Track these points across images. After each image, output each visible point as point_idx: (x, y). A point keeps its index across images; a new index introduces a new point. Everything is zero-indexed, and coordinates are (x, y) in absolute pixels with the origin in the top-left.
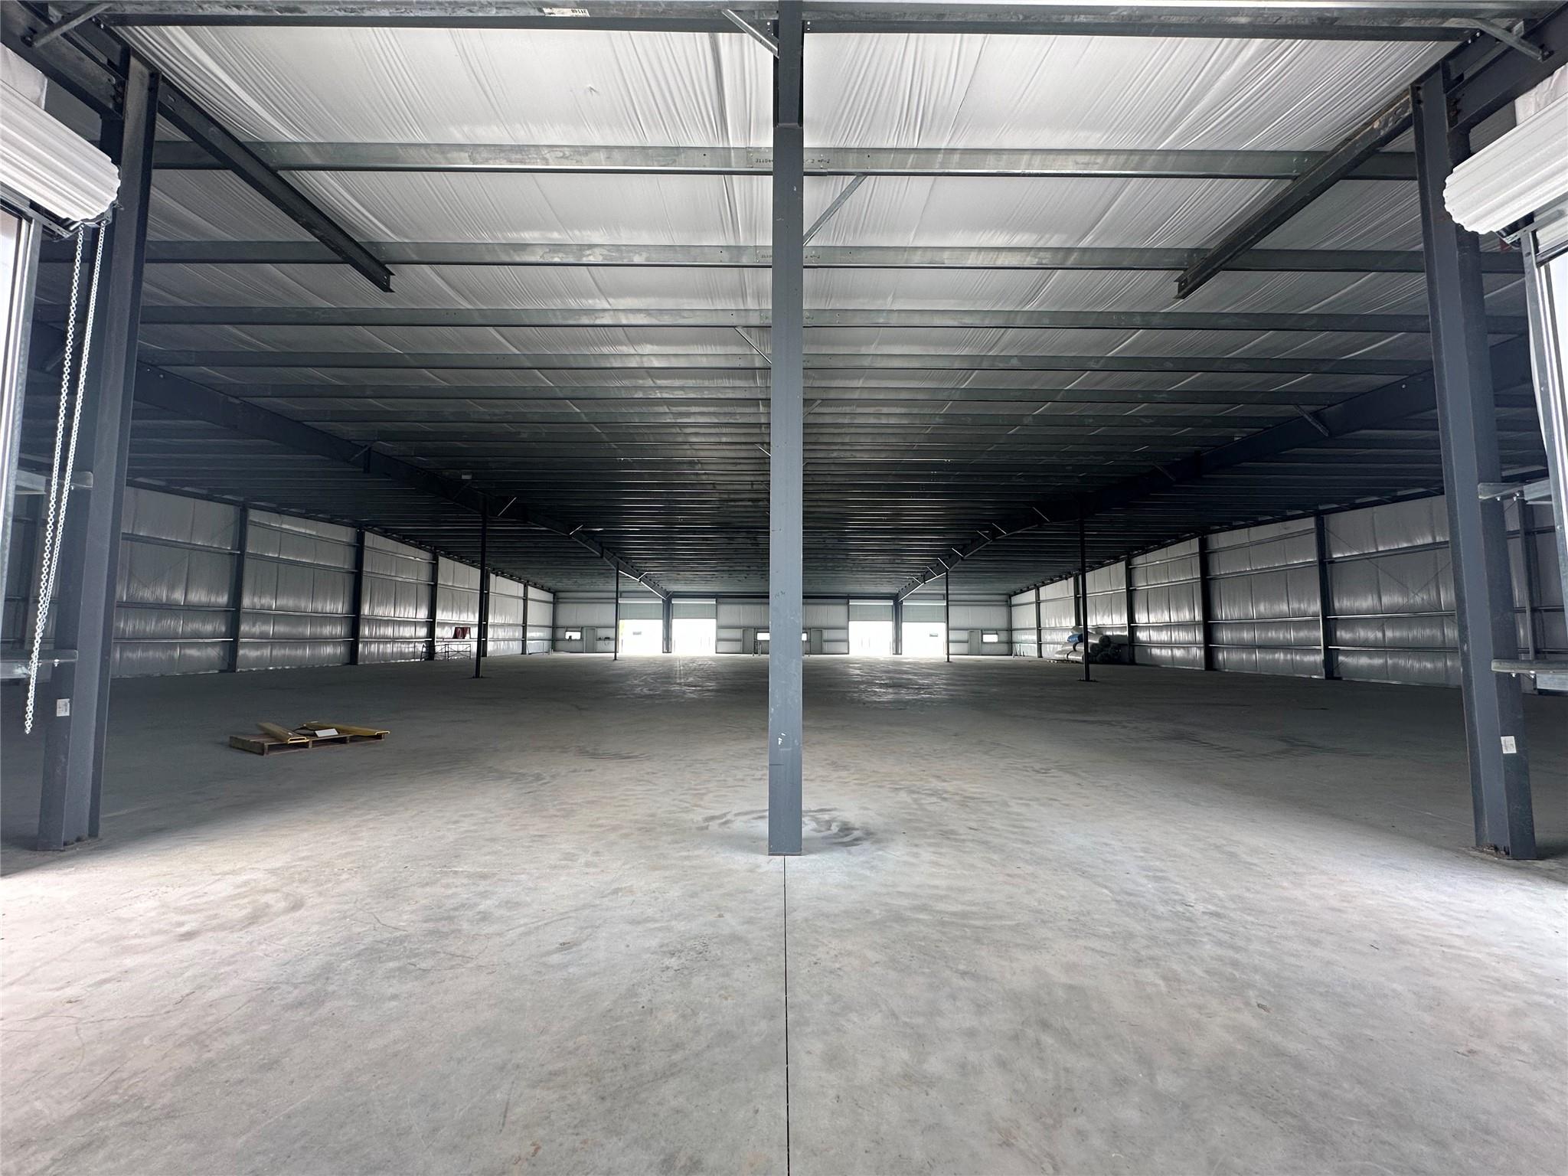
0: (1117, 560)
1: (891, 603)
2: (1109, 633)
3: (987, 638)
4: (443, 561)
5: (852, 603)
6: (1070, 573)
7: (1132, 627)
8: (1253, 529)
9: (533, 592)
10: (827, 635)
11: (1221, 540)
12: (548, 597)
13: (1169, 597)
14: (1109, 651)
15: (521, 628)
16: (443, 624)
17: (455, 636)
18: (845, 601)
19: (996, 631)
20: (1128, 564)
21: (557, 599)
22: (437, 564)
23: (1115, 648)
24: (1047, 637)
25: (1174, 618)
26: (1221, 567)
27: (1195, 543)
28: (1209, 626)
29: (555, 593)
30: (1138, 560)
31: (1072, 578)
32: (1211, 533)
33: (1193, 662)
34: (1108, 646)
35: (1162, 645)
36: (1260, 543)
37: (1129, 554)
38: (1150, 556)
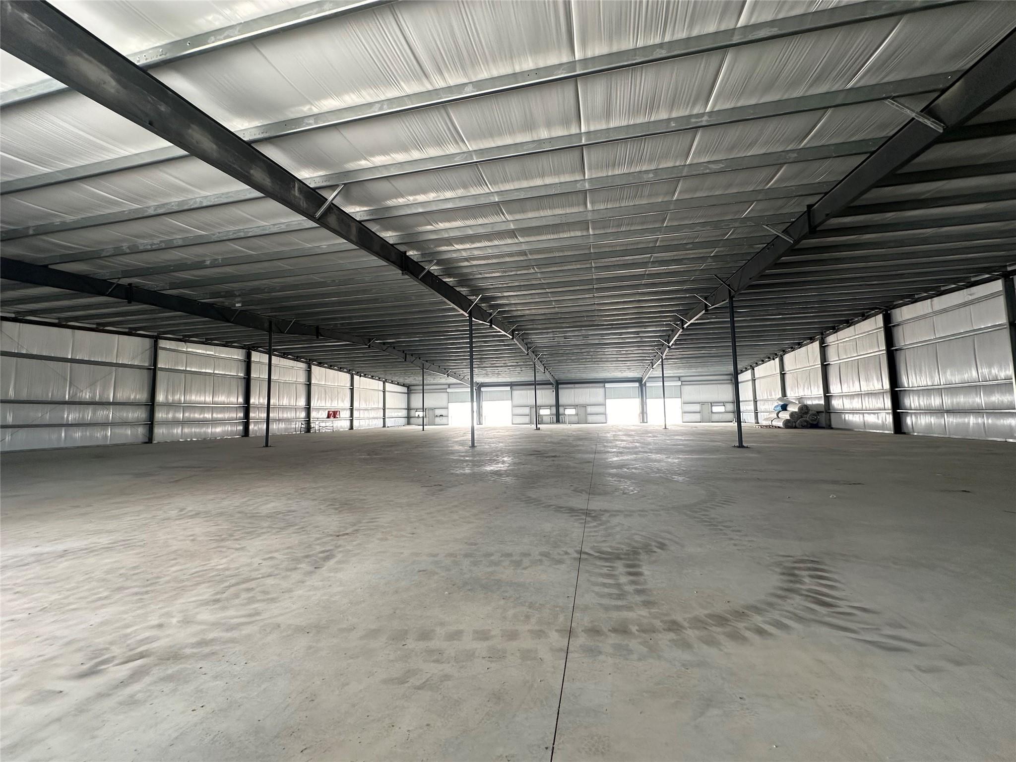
0: (812, 339)
1: (637, 384)
2: (809, 402)
3: (716, 409)
4: (315, 369)
5: (607, 385)
6: (776, 354)
7: (828, 398)
8: (936, 300)
9: (389, 386)
10: (590, 409)
11: (903, 314)
12: (405, 390)
13: (859, 367)
14: (807, 418)
15: (382, 410)
16: (318, 410)
17: (328, 417)
18: (602, 385)
19: (724, 404)
20: (822, 342)
21: (410, 389)
22: (311, 370)
23: (814, 415)
24: (761, 407)
25: (865, 388)
26: (905, 338)
27: (879, 319)
28: (896, 395)
29: (408, 387)
30: (831, 339)
31: (778, 359)
32: (893, 308)
33: (883, 426)
34: (806, 413)
35: (854, 412)
36: (945, 311)
37: (822, 334)
38: (841, 334)
